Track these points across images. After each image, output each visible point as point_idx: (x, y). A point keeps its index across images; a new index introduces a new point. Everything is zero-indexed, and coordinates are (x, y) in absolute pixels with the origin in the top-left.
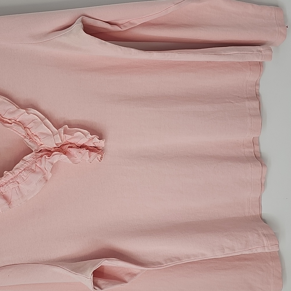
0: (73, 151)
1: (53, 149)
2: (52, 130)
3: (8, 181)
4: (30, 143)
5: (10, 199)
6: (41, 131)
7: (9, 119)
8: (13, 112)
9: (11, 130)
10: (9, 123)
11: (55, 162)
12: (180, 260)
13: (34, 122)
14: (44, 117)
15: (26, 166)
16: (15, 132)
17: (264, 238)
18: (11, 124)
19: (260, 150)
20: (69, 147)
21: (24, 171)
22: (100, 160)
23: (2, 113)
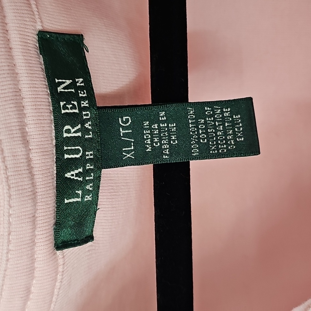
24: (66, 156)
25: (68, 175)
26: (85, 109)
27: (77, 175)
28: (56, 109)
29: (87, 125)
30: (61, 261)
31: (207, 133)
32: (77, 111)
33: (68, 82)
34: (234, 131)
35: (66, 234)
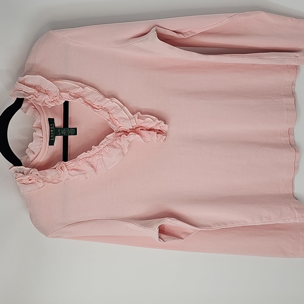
0: (144, 133)
1: (129, 130)
2: (129, 116)
3: (95, 154)
4: (112, 125)
5: (95, 168)
6: (121, 116)
7: (98, 106)
8: (101, 101)
9: (98, 114)
10: (97, 109)
11: (131, 140)
12: (226, 225)
13: (115, 109)
14: (123, 105)
15: (108, 143)
16: (101, 116)
17: (296, 211)
19: (294, 139)
20: (141, 130)
21: (107, 146)
22: (164, 141)
23: (93, 101)
24: (51, 134)
25: (51, 136)
26: (54, 128)
28: (50, 128)
29: (54, 130)
30: (49, 147)
31: (70, 132)
32: (52, 128)
33: (52, 124)
34: (74, 132)
35: (50, 144)
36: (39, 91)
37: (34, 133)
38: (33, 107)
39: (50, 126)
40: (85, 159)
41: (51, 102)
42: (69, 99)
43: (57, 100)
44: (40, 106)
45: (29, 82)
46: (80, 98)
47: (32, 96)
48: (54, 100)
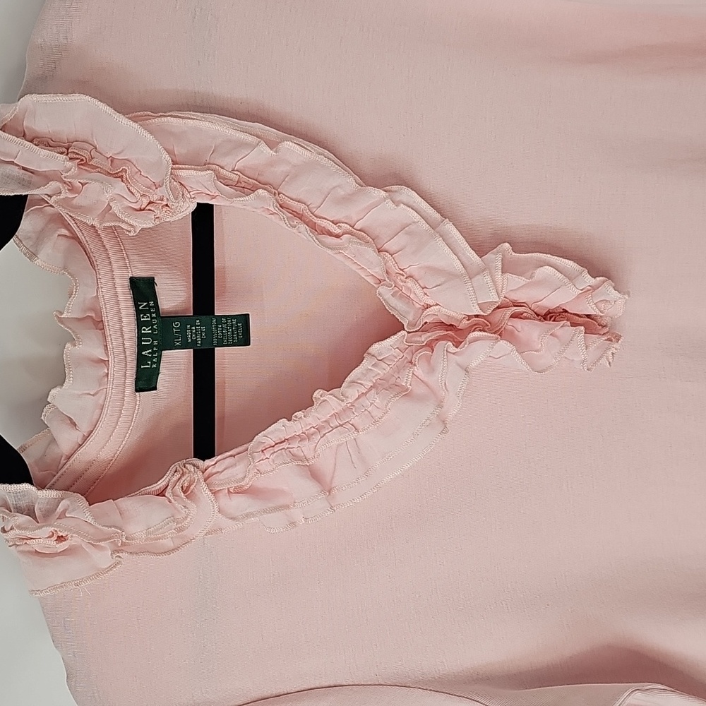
0: (530, 330)
1: (465, 322)
2: (464, 259)
3: (325, 421)
4: (394, 302)
5: (329, 480)
6: (431, 262)
7: (335, 223)
8: (347, 200)
9: (338, 257)
10: (331, 234)
11: (474, 364)
13: (407, 233)
14: (437, 216)
15: (379, 374)
16: (348, 263)
18: (338, 236)
20: (514, 316)
21: (373, 391)
22: (611, 361)
23: (314, 201)
24: (143, 343)
25: (144, 353)
26: (154, 318)
27: (148, 353)
28: (138, 319)
29: (155, 327)
30: (138, 399)
31: (222, 333)
32: (149, 319)
33: (145, 304)
34: (238, 333)
35: (141, 384)
36: (86, 164)
37: (68, 345)
38: (64, 232)
39: (138, 312)
40: (285, 445)
41: (141, 210)
42: (213, 197)
43: (165, 203)
44: (93, 226)
45: (41, 125)
46: (260, 191)
47: (54, 185)
48: (150, 203)
